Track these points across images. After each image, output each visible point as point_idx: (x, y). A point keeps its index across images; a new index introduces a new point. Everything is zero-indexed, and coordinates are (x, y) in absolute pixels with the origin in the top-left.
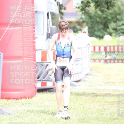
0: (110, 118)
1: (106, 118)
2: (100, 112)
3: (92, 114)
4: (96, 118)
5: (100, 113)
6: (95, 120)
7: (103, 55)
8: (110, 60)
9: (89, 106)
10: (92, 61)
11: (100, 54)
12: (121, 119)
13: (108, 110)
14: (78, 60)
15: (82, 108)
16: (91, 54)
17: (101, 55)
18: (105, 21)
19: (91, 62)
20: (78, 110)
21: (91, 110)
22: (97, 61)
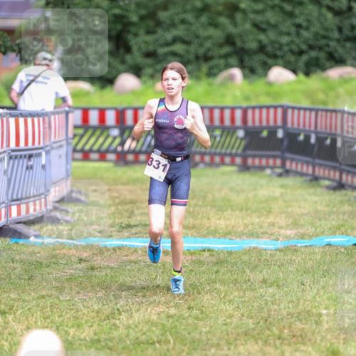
0: (137, 338)
1: (125, 341)
2: (105, 320)
3: (78, 326)
4: (92, 341)
5: (105, 322)
6: (90, 347)
7: (115, 138)
8: (136, 153)
9: (70, 300)
10: (79, 156)
11: (105, 134)
12: (172, 342)
13: (132, 313)
14: (34, 152)
15: (49, 309)
16: (75, 136)
17: (108, 136)
18: (119, 27)
19: (74, 160)
20: (35, 316)
21: (75, 315)
22: (94, 156)
